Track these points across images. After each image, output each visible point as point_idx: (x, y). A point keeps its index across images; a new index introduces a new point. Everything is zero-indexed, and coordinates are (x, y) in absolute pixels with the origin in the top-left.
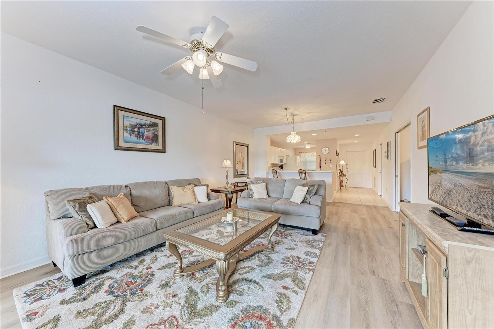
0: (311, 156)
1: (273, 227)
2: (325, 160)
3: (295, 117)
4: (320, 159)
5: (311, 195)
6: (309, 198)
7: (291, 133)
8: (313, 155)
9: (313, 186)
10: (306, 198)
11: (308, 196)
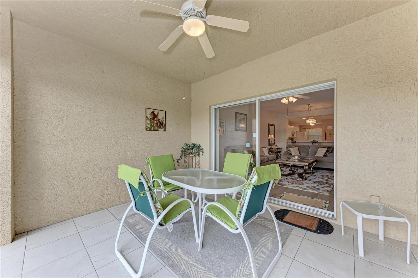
0: (314, 131)
1: (313, 164)
2: (330, 134)
3: (312, 108)
4: (326, 133)
5: (329, 152)
6: (328, 154)
7: (310, 118)
8: (316, 131)
9: (330, 148)
10: (326, 154)
11: (327, 153)
